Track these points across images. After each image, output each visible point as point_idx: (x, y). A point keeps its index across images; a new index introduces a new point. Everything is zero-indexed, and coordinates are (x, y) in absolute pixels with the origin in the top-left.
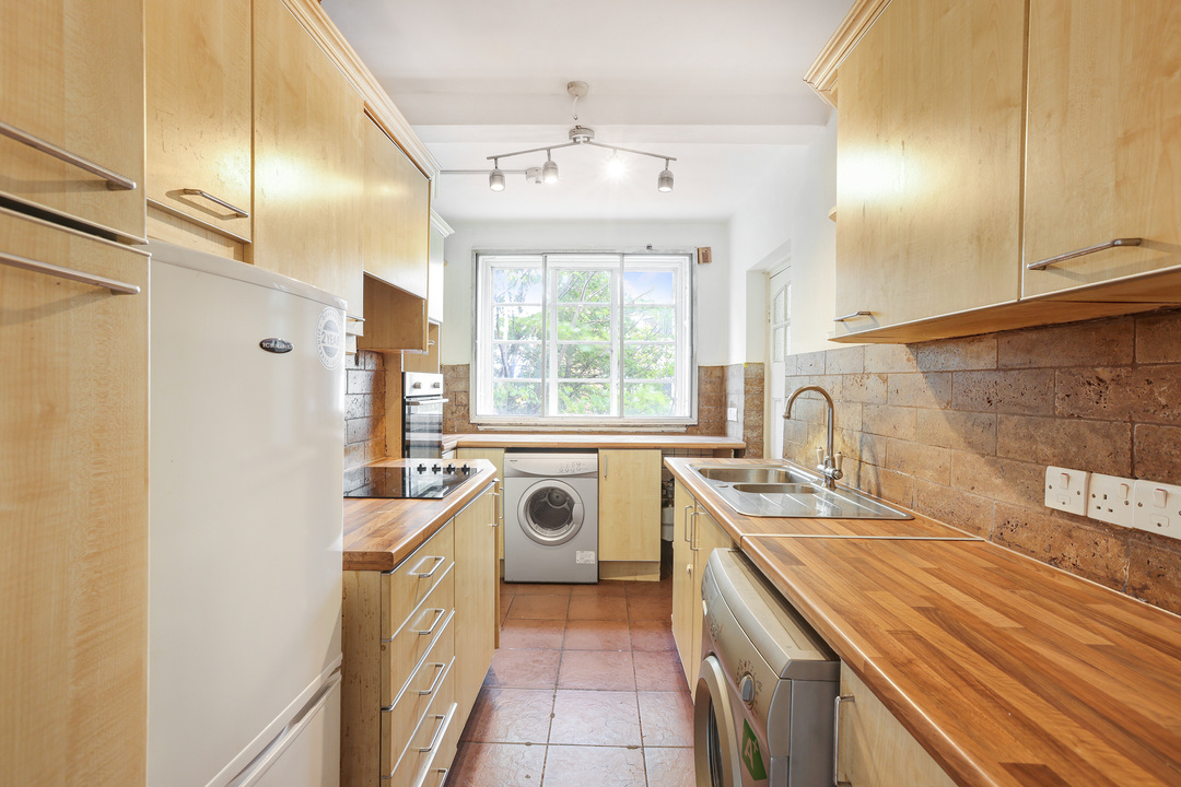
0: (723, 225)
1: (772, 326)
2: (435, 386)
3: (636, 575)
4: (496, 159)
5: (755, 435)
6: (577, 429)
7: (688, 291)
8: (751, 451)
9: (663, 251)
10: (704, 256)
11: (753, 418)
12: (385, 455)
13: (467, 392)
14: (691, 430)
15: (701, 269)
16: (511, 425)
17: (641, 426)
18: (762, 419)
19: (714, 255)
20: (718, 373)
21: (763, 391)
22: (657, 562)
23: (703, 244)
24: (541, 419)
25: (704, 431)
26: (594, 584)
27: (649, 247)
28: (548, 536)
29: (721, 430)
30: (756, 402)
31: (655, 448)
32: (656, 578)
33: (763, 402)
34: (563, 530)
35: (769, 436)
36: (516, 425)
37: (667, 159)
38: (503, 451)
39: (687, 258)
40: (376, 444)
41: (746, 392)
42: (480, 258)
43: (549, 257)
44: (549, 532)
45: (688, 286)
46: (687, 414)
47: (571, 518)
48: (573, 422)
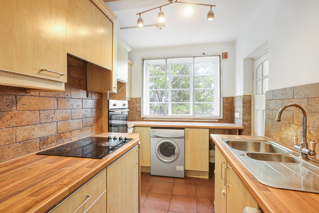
0: (233, 43)
1: (255, 80)
2: (124, 105)
3: (199, 175)
4: (140, 14)
5: (247, 124)
6: (178, 120)
7: (219, 70)
8: (246, 130)
9: (209, 55)
10: (225, 56)
11: (247, 117)
12: (102, 131)
13: (140, 107)
14: (220, 121)
15: (224, 61)
16: (155, 118)
17: (201, 119)
18: (251, 118)
19: (229, 55)
20: (231, 100)
21: (251, 106)
22: (207, 172)
23: (224, 51)
24: (165, 116)
25: (225, 121)
26: (183, 178)
27: (204, 54)
28: (166, 159)
29: (232, 121)
30: (248, 111)
31: (206, 128)
32: (207, 177)
33: (251, 111)
34: (172, 157)
35: (254, 125)
36: (157, 118)
37: (211, 6)
38: (150, 128)
39: (218, 57)
40: (98, 127)
41: (244, 107)
42: (145, 61)
43: (168, 59)
44: (166, 158)
45: (219, 67)
46: (219, 115)
47: (175, 154)
48: (176, 117)
